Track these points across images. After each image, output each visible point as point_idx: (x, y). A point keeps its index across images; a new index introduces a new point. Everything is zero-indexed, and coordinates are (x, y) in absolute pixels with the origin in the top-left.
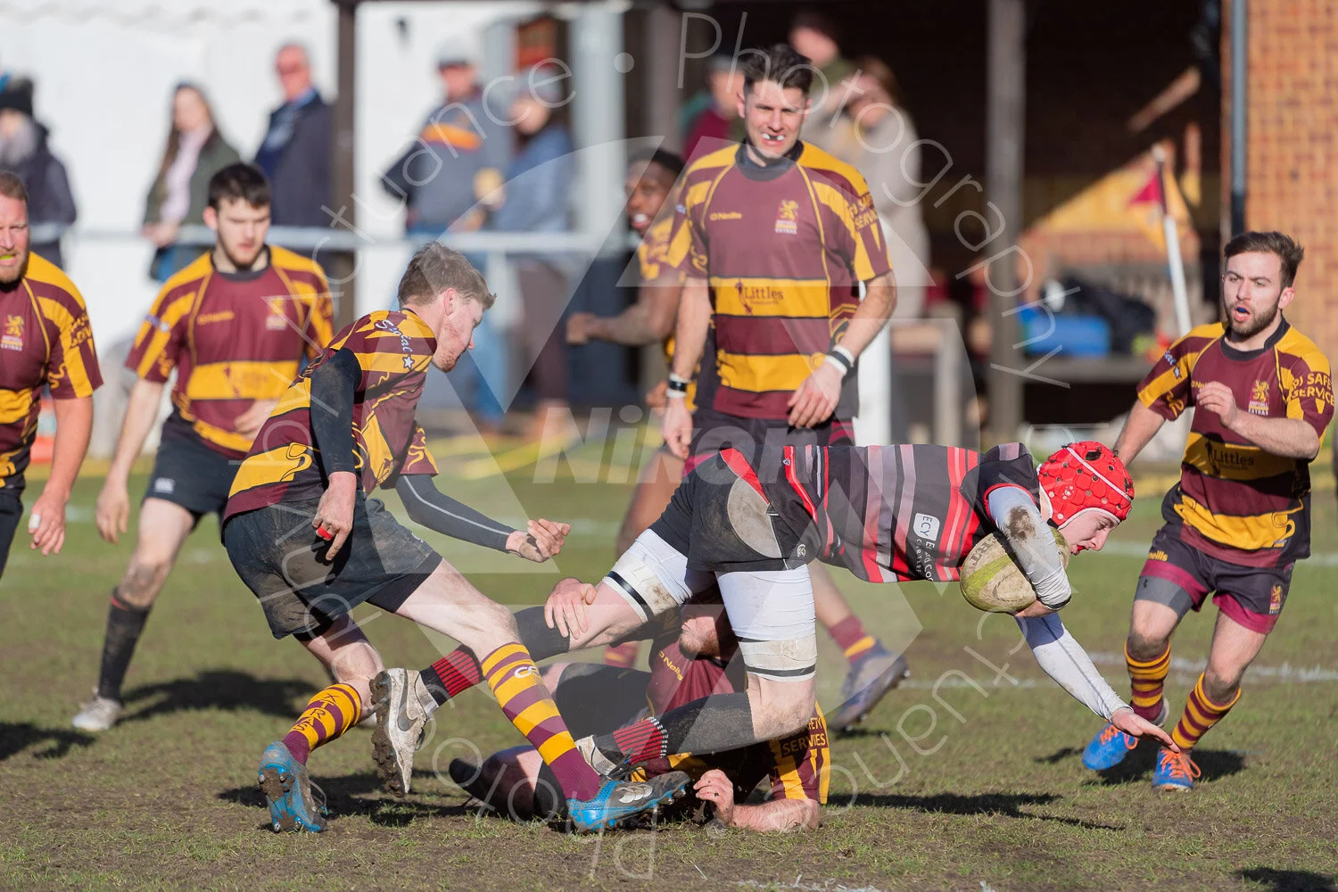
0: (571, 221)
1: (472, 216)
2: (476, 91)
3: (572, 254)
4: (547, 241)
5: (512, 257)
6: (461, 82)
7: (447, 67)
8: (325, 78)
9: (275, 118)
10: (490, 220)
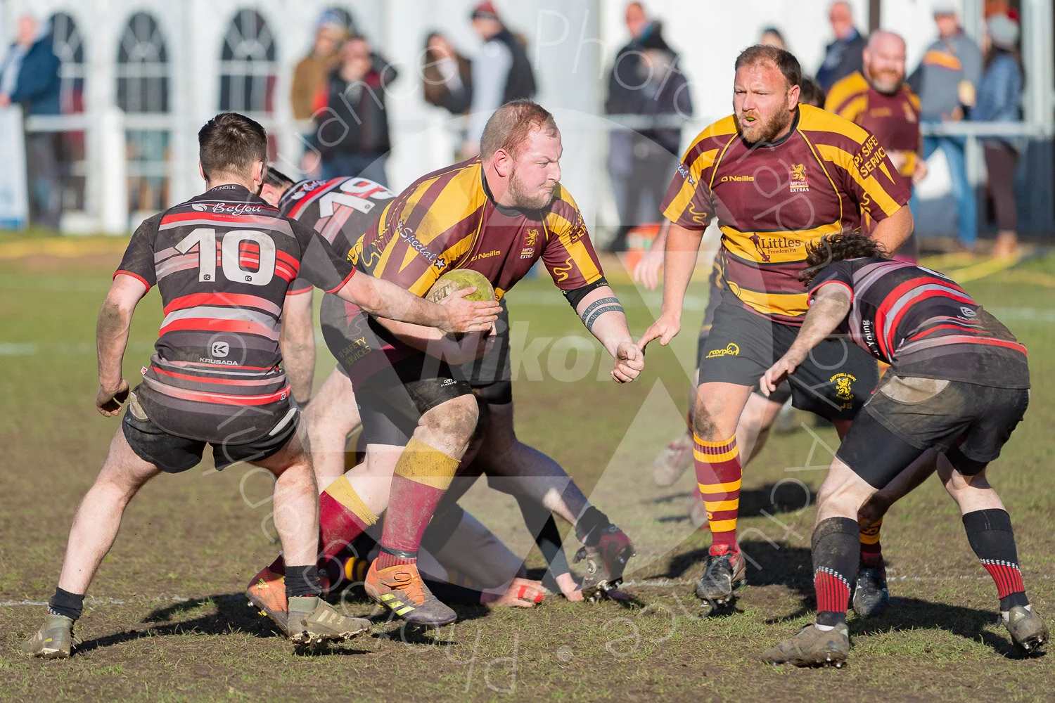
0: (1020, 115)
1: (957, 112)
2: (959, 31)
3: (1020, 138)
4: (1005, 128)
5: (981, 139)
6: (948, 26)
7: (939, 16)
8: (861, 21)
9: (829, 48)
10: (966, 113)
